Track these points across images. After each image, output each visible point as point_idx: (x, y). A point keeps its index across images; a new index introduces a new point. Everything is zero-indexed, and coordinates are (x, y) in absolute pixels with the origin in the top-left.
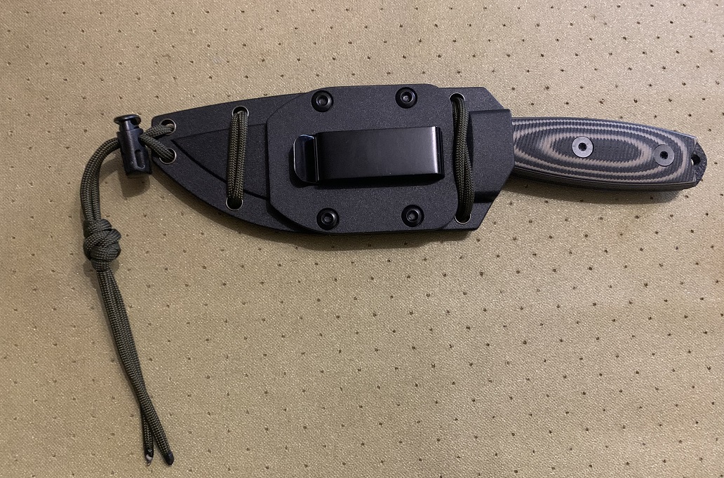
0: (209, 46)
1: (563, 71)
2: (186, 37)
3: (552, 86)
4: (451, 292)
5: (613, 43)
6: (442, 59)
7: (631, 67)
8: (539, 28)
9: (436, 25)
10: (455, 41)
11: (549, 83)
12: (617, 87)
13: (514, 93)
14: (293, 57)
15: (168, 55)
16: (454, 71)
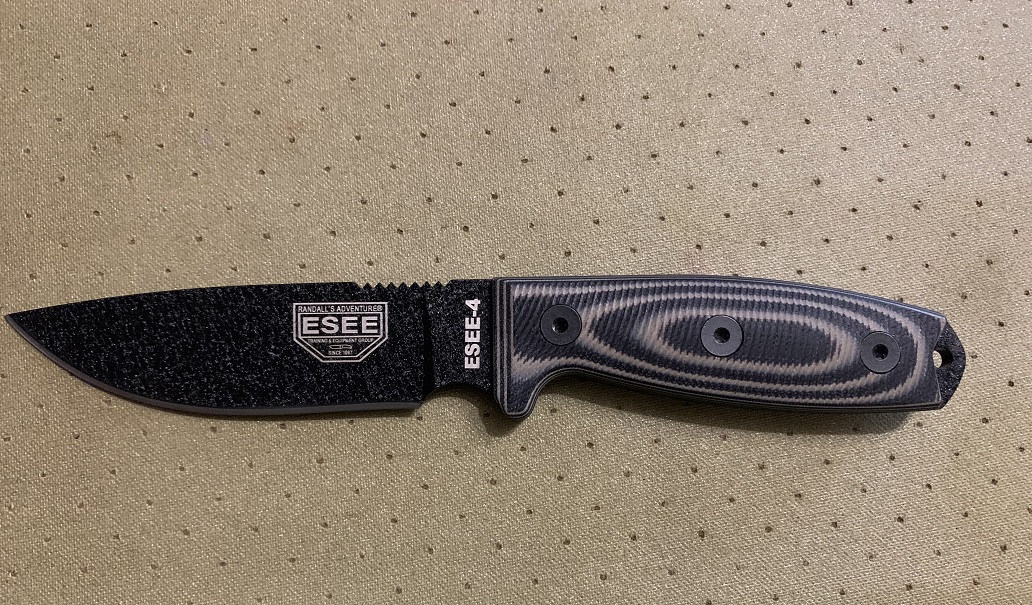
0: (191, 115)
1: (845, 149)
2: (150, 99)
3: (826, 178)
4: (646, 570)
5: (937, 96)
6: (623, 132)
7: (971, 140)
8: (802, 70)
9: (612, 69)
10: (646, 98)
11: (822, 172)
12: (944, 177)
13: (758, 193)
14: (346, 134)
15: (115, 134)
16: (645, 153)
